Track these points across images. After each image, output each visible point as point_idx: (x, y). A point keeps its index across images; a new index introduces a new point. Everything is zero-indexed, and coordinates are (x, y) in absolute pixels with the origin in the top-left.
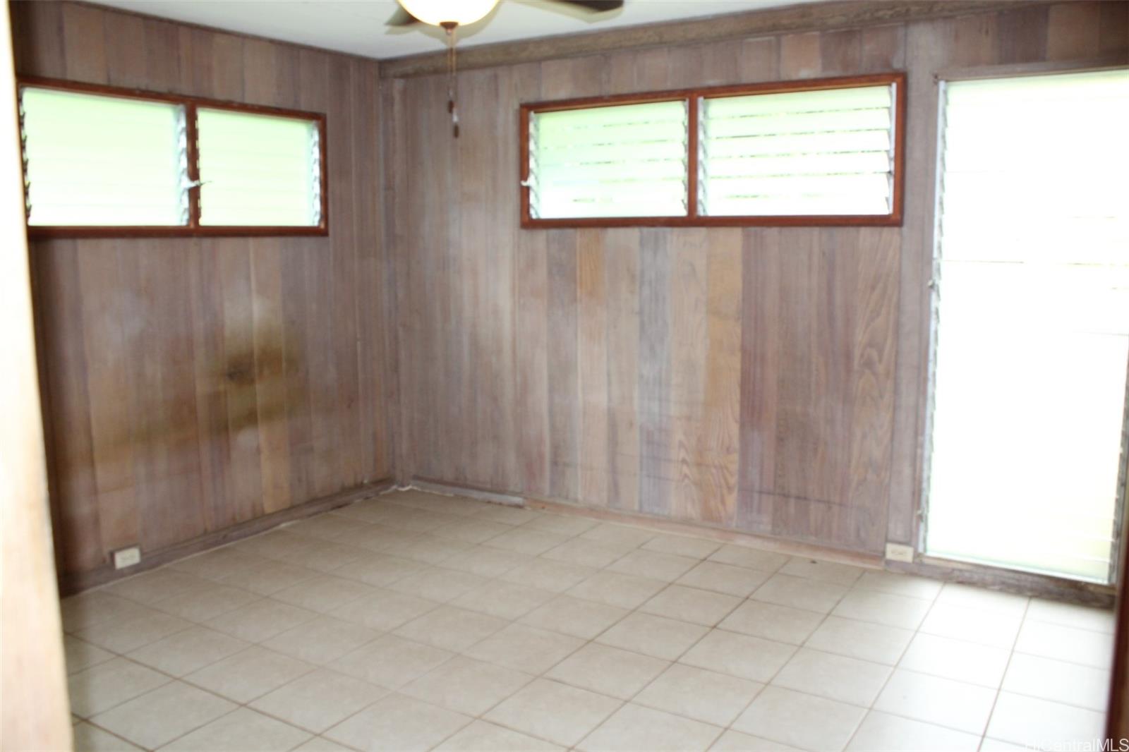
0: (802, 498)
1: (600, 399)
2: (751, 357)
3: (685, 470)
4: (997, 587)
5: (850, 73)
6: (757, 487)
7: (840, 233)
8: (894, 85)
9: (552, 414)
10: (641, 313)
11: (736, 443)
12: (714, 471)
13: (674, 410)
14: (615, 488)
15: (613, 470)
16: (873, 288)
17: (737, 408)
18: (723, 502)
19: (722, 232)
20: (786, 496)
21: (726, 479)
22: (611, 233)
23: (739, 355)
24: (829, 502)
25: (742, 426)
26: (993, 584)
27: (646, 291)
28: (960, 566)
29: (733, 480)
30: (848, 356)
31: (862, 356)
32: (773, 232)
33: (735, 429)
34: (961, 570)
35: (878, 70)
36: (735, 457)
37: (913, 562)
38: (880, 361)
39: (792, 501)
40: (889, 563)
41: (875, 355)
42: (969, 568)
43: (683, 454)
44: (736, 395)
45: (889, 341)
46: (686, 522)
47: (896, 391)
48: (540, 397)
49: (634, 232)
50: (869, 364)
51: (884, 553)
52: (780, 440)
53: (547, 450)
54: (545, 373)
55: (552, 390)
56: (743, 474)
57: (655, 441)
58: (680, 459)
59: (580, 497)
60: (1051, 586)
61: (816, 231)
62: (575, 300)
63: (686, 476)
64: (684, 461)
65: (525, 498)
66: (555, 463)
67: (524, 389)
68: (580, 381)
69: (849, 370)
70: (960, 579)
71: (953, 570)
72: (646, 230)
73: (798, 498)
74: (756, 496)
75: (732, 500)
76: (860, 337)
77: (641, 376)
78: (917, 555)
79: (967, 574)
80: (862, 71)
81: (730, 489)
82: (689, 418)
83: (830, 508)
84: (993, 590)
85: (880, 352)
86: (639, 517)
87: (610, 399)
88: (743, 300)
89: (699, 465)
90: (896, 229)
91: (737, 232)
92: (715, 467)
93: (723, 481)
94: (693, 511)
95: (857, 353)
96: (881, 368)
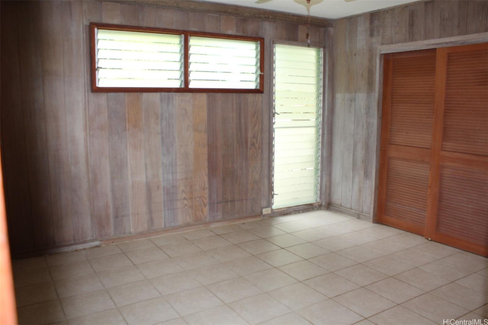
0: (233, 201)
1: (142, 178)
2: (212, 147)
3: (185, 202)
4: (293, 213)
5: (245, 35)
6: (216, 201)
7: (242, 95)
8: (259, 42)
9: (113, 191)
10: (162, 133)
11: (207, 185)
12: (198, 199)
13: (179, 176)
14: (151, 220)
15: (150, 212)
16: (254, 116)
17: (207, 170)
18: (203, 212)
19: (198, 95)
20: (227, 202)
21: (203, 202)
22: (145, 95)
23: (207, 147)
24: (242, 200)
25: (209, 178)
26: (293, 212)
27: (164, 123)
28: (284, 209)
29: (206, 201)
30: (246, 142)
31: (251, 142)
32: (219, 95)
33: (206, 179)
34: (284, 211)
35: (254, 36)
36: (207, 191)
37: (271, 213)
38: (257, 143)
39: (229, 203)
40: (264, 215)
41: (255, 140)
42: (286, 209)
43: (184, 195)
44: (206, 164)
45: (259, 135)
46: (188, 225)
47: (262, 153)
48: (106, 184)
49: (158, 95)
50: (253, 144)
51: (262, 213)
52: (224, 180)
53: (111, 211)
54: (108, 169)
55: (113, 179)
56: (210, 197)
57: (171, 193)
58: (183, 198)
59: (132, 230)
60: (306, 207)
61: (234, 95)
62: (126, 130)
63: (186, 205)
64: (185, 199)
65: (101, 241)
66: (116, 217)
67: (95, 181)
68: (129, 171)
69: (247, 147)
70: (284, 214)
71: (282, 211)
72: (163, 94)
73: (231, 201)
74: (216, 205)
75: (206, 210)
76: (250, 135)
77: (163, 164)
78: (272, 210)
79: (286, 211)
80: (249, 35)
81: (205, 205)
82: (186, 179)
83: (242, 202)
84: (293, 214)
85: (257, 140)
86: (165, 230)
87: (147, 177)
88: (208, 123)
89: (191, 198)
90: (260, 94)
91: (204, 96)
92: (199, 197)
93: (202, 203)
94: (189, 220)
95: (249, 140)
96: (257, 146)
